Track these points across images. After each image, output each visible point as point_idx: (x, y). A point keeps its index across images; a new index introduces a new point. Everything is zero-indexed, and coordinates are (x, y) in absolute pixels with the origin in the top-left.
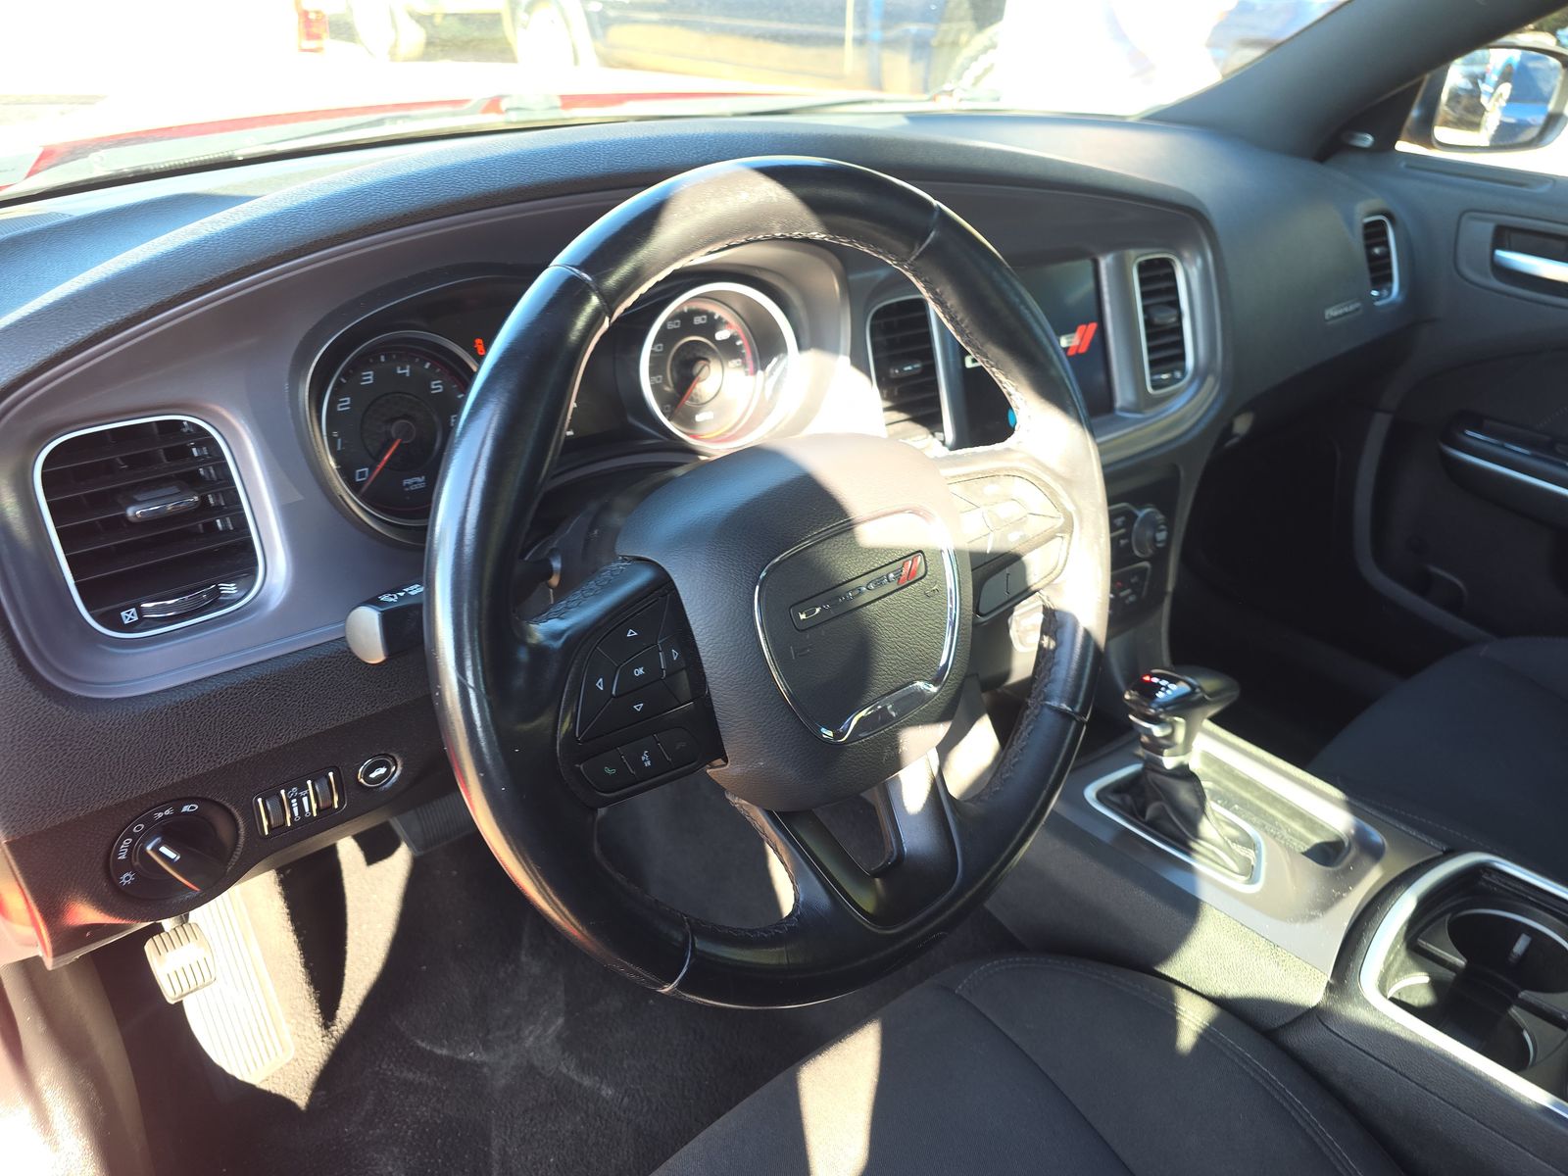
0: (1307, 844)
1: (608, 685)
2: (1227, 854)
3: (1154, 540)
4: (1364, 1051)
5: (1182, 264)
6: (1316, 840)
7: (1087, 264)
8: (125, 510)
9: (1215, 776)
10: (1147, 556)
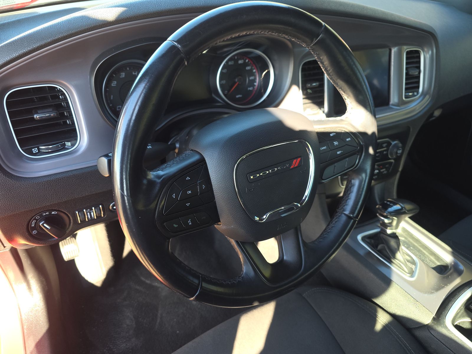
0: (435, 264)
1: (177, 196)
2: (405, 266)
3: (397, 153)
4: (442, 343)
5: (424, 53)
6: (439, 264)
7: (388, 50)
8: (33, 115)
9: (406, 236)
10: (393, 158)
